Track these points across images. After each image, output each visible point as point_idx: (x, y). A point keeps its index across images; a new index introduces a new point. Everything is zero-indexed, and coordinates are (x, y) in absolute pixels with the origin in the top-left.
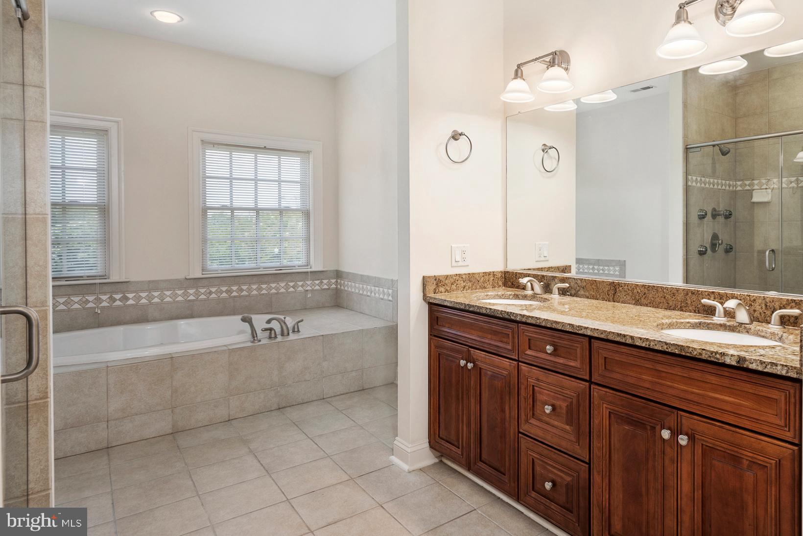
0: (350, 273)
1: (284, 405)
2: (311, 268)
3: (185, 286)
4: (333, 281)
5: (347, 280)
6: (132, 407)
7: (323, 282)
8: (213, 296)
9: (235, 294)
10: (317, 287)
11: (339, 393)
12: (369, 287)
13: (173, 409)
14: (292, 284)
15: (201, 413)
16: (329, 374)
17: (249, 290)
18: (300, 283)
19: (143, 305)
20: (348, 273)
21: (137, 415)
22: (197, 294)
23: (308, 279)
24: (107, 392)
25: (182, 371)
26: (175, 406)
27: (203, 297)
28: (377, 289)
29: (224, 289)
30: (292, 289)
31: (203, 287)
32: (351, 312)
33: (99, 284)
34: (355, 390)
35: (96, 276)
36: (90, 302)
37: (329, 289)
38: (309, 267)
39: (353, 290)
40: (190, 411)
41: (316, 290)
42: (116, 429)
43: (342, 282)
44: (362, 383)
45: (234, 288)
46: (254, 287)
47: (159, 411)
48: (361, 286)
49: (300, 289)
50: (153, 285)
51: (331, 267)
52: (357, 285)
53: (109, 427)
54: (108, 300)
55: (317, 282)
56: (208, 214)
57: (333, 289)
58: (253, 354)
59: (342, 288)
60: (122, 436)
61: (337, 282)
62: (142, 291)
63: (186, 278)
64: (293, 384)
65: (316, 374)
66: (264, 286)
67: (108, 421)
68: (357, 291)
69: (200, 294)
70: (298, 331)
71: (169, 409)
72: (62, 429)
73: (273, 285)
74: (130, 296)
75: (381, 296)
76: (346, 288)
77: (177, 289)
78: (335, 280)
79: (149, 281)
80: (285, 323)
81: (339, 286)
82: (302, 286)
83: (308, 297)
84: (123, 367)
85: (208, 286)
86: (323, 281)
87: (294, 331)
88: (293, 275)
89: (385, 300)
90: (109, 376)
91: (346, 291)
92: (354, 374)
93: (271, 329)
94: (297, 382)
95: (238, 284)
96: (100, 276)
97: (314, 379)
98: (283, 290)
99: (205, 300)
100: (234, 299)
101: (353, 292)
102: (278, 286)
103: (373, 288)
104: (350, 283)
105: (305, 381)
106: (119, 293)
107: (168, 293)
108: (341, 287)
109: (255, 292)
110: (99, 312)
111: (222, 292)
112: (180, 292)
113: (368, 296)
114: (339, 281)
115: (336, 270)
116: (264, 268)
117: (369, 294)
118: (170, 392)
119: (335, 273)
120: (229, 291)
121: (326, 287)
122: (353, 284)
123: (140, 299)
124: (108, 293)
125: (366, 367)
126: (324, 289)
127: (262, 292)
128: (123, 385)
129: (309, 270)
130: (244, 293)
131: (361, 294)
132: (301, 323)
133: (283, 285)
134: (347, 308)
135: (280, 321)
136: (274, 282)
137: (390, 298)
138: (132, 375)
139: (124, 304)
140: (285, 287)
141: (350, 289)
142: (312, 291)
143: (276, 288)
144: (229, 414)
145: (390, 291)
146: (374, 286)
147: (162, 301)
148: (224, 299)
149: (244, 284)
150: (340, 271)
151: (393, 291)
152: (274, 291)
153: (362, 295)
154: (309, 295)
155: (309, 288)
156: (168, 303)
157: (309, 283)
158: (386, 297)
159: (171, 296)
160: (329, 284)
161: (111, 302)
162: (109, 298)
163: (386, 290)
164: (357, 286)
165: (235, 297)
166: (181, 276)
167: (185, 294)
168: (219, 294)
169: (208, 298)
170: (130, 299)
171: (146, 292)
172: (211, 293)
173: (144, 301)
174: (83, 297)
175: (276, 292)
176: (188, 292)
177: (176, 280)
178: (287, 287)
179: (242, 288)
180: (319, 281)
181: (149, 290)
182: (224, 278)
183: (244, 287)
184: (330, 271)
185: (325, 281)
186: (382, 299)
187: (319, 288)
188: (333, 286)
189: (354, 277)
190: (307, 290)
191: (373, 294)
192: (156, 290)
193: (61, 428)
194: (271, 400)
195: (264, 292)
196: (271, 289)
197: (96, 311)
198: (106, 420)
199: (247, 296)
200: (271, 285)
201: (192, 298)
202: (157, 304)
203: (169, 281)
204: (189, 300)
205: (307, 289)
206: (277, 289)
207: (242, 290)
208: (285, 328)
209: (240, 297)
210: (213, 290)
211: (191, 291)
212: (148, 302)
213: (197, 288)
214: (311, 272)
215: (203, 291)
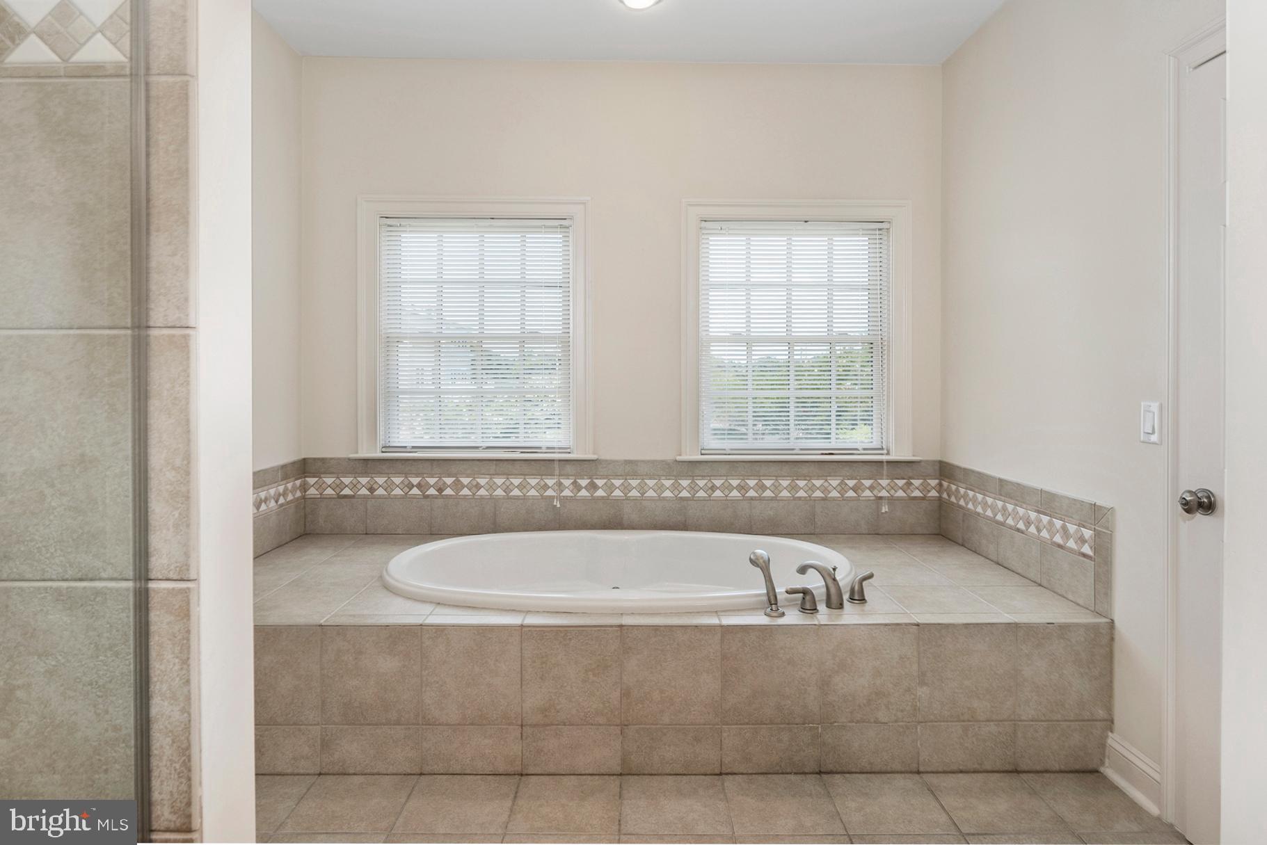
0: (973, 471)
1: (830, 767)
2: (888, 454)
3: (675, 473)
4: (933, 482)
5: (964, 485)
6: (558, 707)
7: (912, 484)
8: (718, 493)
9: (752, 493)
10: (900, 493)
11: (955, 768)
12: (1021, 511)
13: (624, 726)
14: (851, 483)
15: (669, 746)
16: (932, 717)
17: (776, 488)
18: (867, 483)
19: (617, 500)
20: (967, 472)
21: (565, 725)
22: (693, 488)
23: (882, 475)
24: (521, 671)
25: (638, 656)
26: (626, 723)
27: (701, 494)
28: (1045, 519)
29: (735, 483)
30: (851, 494)
31: (703, 477)
32: (976, 559)
33: (560, 460)
34: (996, 769)
35: (554, 448)
36: (549, 487)
37: (923, 498)
38: (885, 452)
39: (979, 510)
40: (652, 739)
41: (899, 499)
42: (534, 744)
43: (954, 487)
44: (1014, 753)
45: (752, 483)
46: (785, 483)
47: (600, 725)
48: (1000, 504)
49: (867, 493)
50: (631, 469)
51: (929, 454)
52: (990, 500)
53: (524, 738)
54: (571, 487)
55: (901, 483)
56: (712, 348)
57: (932, 500)
58: (767, 643)
59: (953, 499)
60: (544, 759)
61: (940, 485)
62: (616, 476)
63: (676, 461)
64: (850, 724)
65: (902, 711)
66: (801, 483)
67: (522, 726)
68: (989, 513)
69: (697, 488)
70: (863, 600)
71: (617, 726)
72: (459, 724)
73: (818, 483)
74: (600, 482)
75: (1058, 539)
76: (962, 503)
77: (664, 478)
78: (937, 481)
79: (625, 461)
80: (834, 579)
81: (945, 495)
82: (871, 488)
83: (883, 511)
84: (544, 632)
85: (710, 476)
86: (912, 481)
87: (852, 599)
88: (855, 465)
89: (1071, 550)
90: (523, 645)
91: (961, 507)
92: (993, 728)
93: (805, 592)
94: (858, 722)
95: (758, 476)
96: (560, 448)
97: (896, 721)
98: (834, 494)
99: (704, 500)
100: (751, 503)
101: (979, 514)
102: (826, 484)
103: (1033, 515)
104: (971, 493)
105: (875, 722)
106: (586, 477)
107: (651, 483)
108: (949, 496)
109: (785, 494)
110: (558, 506)
111: (731, 488)
112: (668, 483)
113: (1018, 530)
114: (945, 484)
115: (941, 462)
116: (801, 449)
117: (1021, 525)
118: (618, 694)
119: (937, 467)
120: (743, 487)
121: (917, 493)
122: (980, 497)
123: (613, 489)
124: (571, 475)
125: (1023, 718)
126: (915, 498)
127: (798, 494)
128: (544, 666)
129: (884, 458)
130: (768, 493)
131: (998, 523)
132: (870, 580)
133: (835, 483)
134: (963, 545)
135: (823, 573)
136: (818, 478)
137: (1086, 549)
138: (558, 649)
139: (592, 496)
140: (839, 488)
141: (970, 506)
142: (891, 500)
143: (823, 488)
144: (721, 761)
145: (1088, 533)
146: (1038, 512)
147: (643, 494)
148: (734, 501)
149: (768, 476)
150: (946, 463)
151: (1097, 534)
152: (818, 494)
153: (1003, 524)
154: (885, 509)
155: (884, 493)
156: (651, 499)
157: (884, 482)
158: (1071, 544)
159: (656, 488)
160: (925, 489)
161: (575, 491)
162: (572, 483)
163: (1072, 528)
164: (989, 503)
165: (752, 499)
166: (669, 455)
167: (676, 487)
168: (727, 492)
169: (710, 496)
170: (599, 488)
171: (620, 478)
172: (713, 488)
173: (617, 493)
174: (542, 479)
175: (823, 495)
176: (680, 484)
177: (663, 461)
178: (843, 488)
179: (764, 484)
180: (904, 481)
181: (625, 476)
182: (735, 464)
183: (768, 483)
184: (927, 462)
185: (916, 482)
186: (1060, 546)
187: (905, 495)
188: (934, 493)
189: (981, 482)
190: (881, 498)
191: (1032, 529)
192: (635, 475)
193: (457, 722)
194: (804, 751)
195: (801, 494)
196: (813, 488)
197: (555, 504)
198: (520, 723)
199: (772, 499)
200: (814, 481)
201: (685, 494)
202: (635, 499)
203: (653, 462)
204: (681, 498)
205: (880, 495)
206: (825, 490)
207: (764, 488)
208: (833, 590)
209: (760, 499)
210: (718, 483)
211: (685, 483)
212: (623, 495)
213: (693, 477)
214: (888, 462)
215: (701, 483)
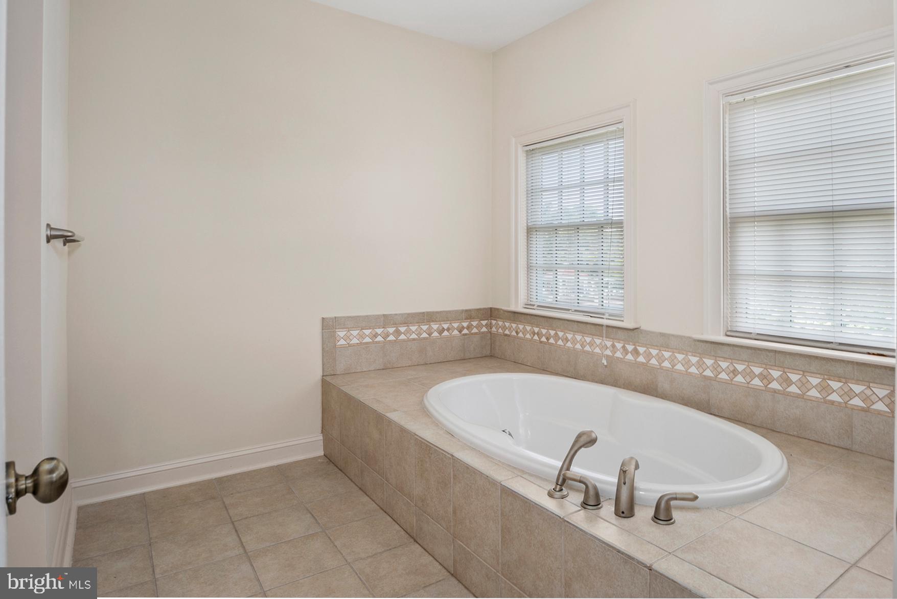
3: (700, 351)
6: (427, 502)
8: (740, 379)
9: (775, 385)
13: (454, 537)
17: (803, 384)
19: (653, 368)
22: (716, 369)
27: (723, 376)
29: (757, 370)
31: (726, 359)
33: (616, 326)
36: (607, 348)
45: (776, 374)
46: (814, 381)
54: (622, 350)
62: (653, 346)
66: (835, 385)
69: (719, 369)
73: (857, 388)
74: (641, 350)
77: (691, 354)
79: (660, 333)
85: (732, 360)
93: (585, 483)
95: (782, 367)
96: (617, 317)
99: (726, 383)
102: (869, 392)
106: (631, 343)
107: (680, 357)
109: (814, 393)
111: (753, 375)
112: (694, 359)
116: (841, 344)
118: (451, 509)
120: (765, 377)
123: (651, 358)
124: (622, 341)
127: (830, 398)
130: (794, 389)
136: (859, 382)
139: (635, 360)
143: (864, 396)
147: (673, 366)
148: (755, 390)
149: (794, 369)
152: (857, 402)
156: (680, 372)
159: (683, 362)
161: (624, 354)
162: (622, 347)
165: (775, 391)
167: (701, 365)
168: (748, 379)
169: (732, 380)
170: (641, 354)
171: (656, 348)
172: (735, 372)
173: (654, 361)
174: (603, 340)
176: (704, 363)
179: (789, 378)
181: (660, 347)
182: (757, 350)
183: (794, 377)
192: (667, 347)
195: (835, 397)
196: (850, 394)
199: (797, 396)
200: (852, 385)
201: (708, 373)
202: (668, 371)
204: (705, 376)
207: (789, 383)
210: (740, 367)
211: (709, 362)
212: (657, 364)
213: (716, 357)
215: (724, 365)
